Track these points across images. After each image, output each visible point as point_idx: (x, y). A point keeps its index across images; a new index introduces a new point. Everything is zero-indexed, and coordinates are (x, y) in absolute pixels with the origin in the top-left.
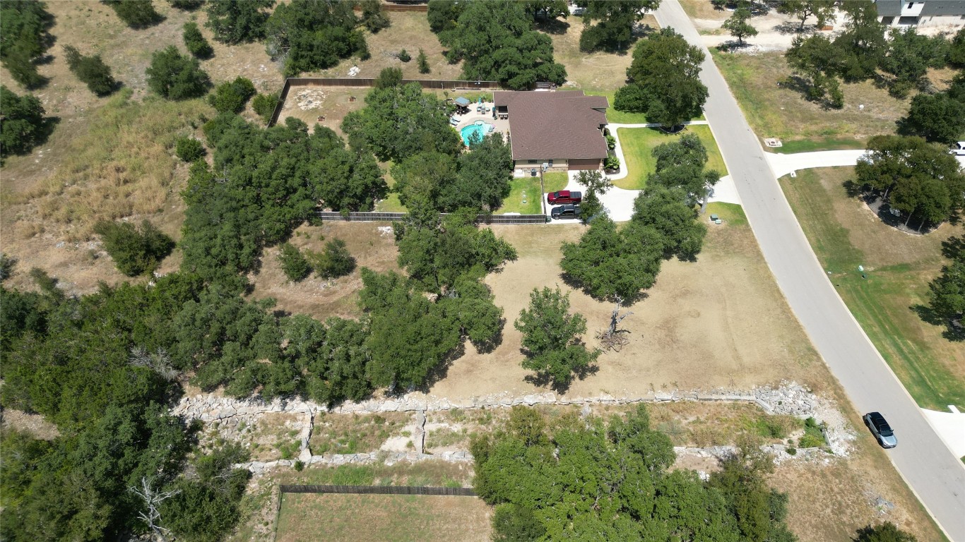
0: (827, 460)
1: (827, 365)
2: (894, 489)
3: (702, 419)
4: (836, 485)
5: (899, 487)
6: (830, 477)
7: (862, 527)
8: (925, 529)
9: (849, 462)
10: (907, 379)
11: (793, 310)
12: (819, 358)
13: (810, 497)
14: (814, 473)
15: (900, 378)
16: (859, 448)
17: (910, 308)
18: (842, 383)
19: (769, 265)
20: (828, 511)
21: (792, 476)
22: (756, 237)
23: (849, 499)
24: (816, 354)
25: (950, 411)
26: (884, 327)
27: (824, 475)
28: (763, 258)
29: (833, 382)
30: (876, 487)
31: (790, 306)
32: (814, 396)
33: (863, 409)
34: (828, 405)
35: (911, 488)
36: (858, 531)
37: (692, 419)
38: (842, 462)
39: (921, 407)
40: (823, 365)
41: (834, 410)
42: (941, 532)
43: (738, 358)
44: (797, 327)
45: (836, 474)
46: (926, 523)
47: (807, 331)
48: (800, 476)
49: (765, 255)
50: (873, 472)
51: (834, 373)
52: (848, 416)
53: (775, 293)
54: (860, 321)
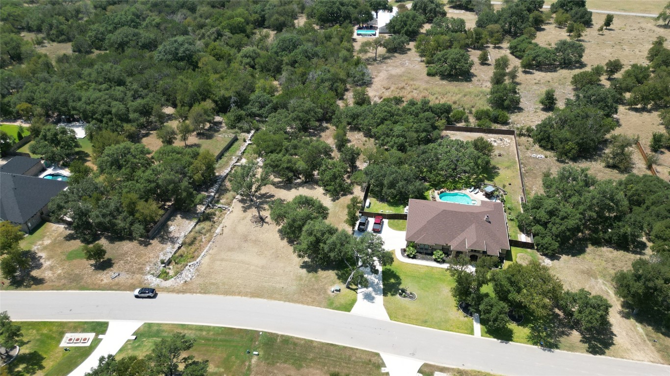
0: (148, 269)
1: (195, 294)
2: (118, 284)
3: (201, 243)
4: (136, 266)
5: (118, 287)
6: (140, 266)
7: (114, 265)
8: (95, 285)
9: (141, 276)
10: (164, 328)
11: (240, 297)
12: (200, 292)
13: (139, 256)
14: (147, 262)
15: (166, 324)
16: (145, 284)
17: (207, 361)
18: (181, 295)
19: (282, 302)
20: (129, 258)
21: (152, 255)
22: (311, 307)
23: (128, 267)
24: (205, 293)
25: (133, 335)
26: (203, 339)
27: (144, 264)
28: (289, 301)
29: (184, 292)
30: (124, 278)
31: (243, 297)
32: (182, 282)
33: (160, 295)
34: (174, 284)
35: (113, 292)
36: (114, 263)
37: (203, 240)
38: (144, 274)
39: (145, 323)
40: (196, 293)
41: (170, 285)
42: (89, 290)
43: (222, 260)
44: (226, 293)
45: (141, 269)
46: (97, 287)
47: (222, 297)
48: (149, 257)
49: (292, 304)
50: (131, 281)
51: (188, 295)
52: (162, 288)
53: (257, 294)
54: (214, 328)
